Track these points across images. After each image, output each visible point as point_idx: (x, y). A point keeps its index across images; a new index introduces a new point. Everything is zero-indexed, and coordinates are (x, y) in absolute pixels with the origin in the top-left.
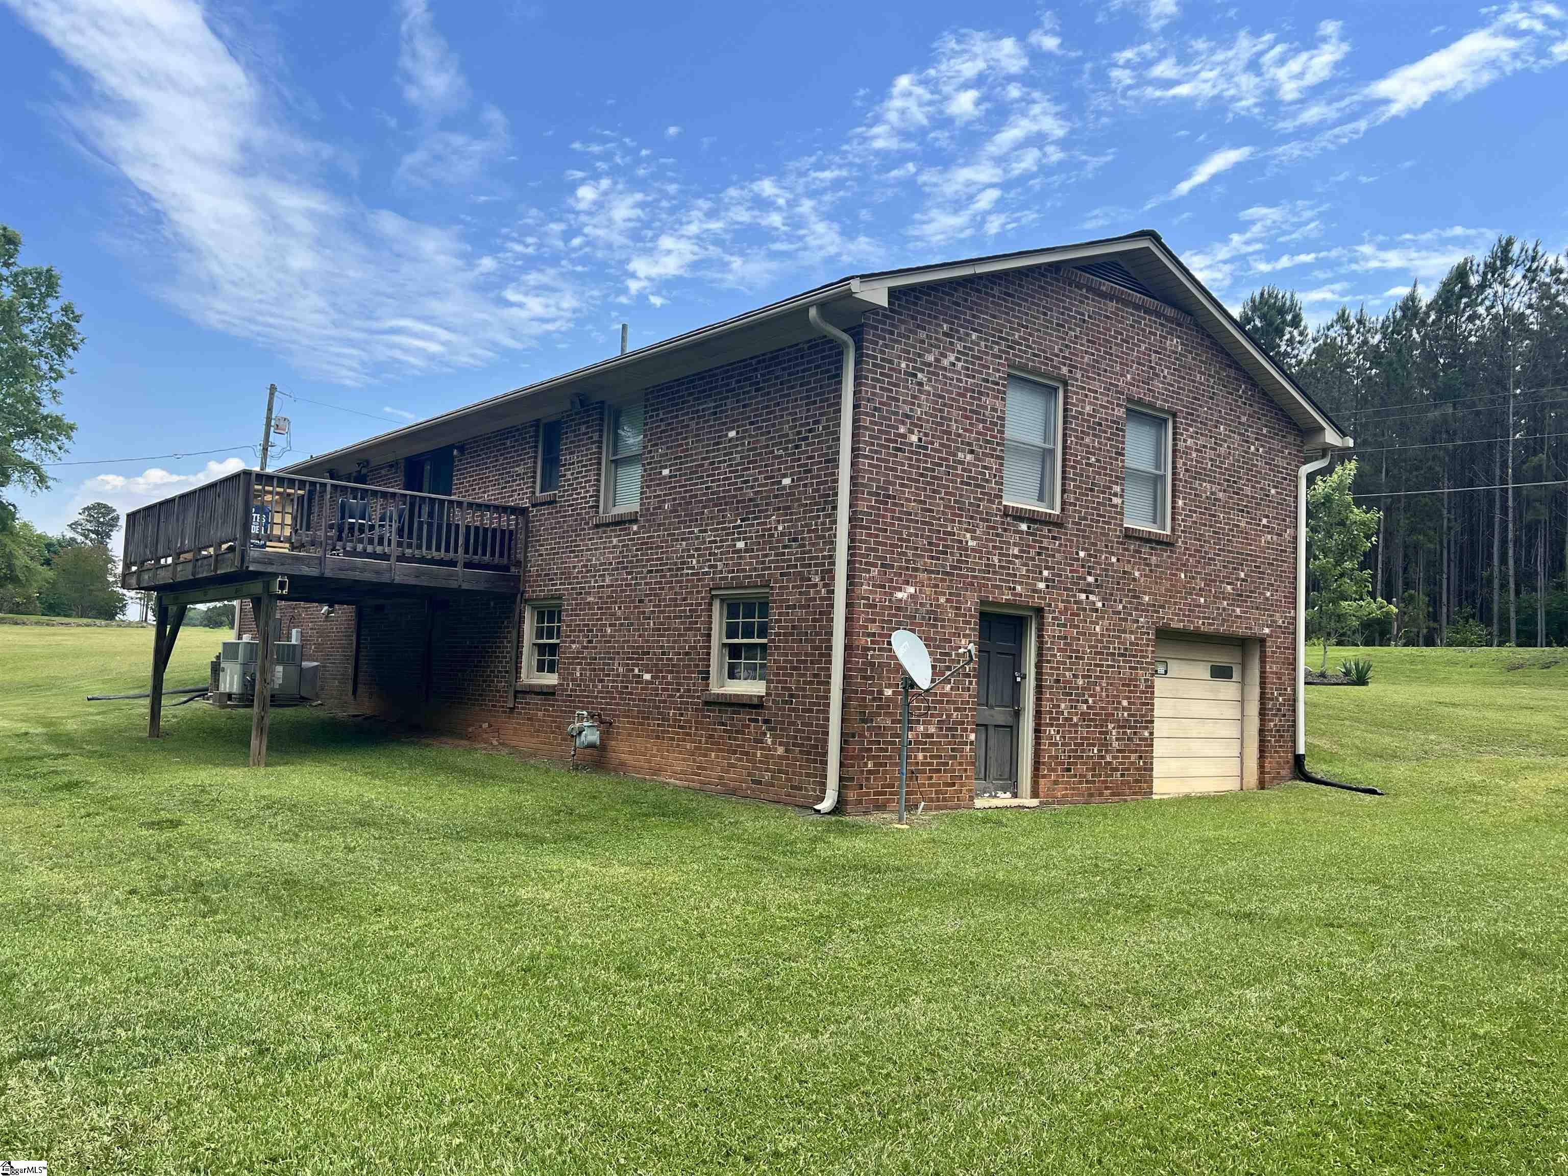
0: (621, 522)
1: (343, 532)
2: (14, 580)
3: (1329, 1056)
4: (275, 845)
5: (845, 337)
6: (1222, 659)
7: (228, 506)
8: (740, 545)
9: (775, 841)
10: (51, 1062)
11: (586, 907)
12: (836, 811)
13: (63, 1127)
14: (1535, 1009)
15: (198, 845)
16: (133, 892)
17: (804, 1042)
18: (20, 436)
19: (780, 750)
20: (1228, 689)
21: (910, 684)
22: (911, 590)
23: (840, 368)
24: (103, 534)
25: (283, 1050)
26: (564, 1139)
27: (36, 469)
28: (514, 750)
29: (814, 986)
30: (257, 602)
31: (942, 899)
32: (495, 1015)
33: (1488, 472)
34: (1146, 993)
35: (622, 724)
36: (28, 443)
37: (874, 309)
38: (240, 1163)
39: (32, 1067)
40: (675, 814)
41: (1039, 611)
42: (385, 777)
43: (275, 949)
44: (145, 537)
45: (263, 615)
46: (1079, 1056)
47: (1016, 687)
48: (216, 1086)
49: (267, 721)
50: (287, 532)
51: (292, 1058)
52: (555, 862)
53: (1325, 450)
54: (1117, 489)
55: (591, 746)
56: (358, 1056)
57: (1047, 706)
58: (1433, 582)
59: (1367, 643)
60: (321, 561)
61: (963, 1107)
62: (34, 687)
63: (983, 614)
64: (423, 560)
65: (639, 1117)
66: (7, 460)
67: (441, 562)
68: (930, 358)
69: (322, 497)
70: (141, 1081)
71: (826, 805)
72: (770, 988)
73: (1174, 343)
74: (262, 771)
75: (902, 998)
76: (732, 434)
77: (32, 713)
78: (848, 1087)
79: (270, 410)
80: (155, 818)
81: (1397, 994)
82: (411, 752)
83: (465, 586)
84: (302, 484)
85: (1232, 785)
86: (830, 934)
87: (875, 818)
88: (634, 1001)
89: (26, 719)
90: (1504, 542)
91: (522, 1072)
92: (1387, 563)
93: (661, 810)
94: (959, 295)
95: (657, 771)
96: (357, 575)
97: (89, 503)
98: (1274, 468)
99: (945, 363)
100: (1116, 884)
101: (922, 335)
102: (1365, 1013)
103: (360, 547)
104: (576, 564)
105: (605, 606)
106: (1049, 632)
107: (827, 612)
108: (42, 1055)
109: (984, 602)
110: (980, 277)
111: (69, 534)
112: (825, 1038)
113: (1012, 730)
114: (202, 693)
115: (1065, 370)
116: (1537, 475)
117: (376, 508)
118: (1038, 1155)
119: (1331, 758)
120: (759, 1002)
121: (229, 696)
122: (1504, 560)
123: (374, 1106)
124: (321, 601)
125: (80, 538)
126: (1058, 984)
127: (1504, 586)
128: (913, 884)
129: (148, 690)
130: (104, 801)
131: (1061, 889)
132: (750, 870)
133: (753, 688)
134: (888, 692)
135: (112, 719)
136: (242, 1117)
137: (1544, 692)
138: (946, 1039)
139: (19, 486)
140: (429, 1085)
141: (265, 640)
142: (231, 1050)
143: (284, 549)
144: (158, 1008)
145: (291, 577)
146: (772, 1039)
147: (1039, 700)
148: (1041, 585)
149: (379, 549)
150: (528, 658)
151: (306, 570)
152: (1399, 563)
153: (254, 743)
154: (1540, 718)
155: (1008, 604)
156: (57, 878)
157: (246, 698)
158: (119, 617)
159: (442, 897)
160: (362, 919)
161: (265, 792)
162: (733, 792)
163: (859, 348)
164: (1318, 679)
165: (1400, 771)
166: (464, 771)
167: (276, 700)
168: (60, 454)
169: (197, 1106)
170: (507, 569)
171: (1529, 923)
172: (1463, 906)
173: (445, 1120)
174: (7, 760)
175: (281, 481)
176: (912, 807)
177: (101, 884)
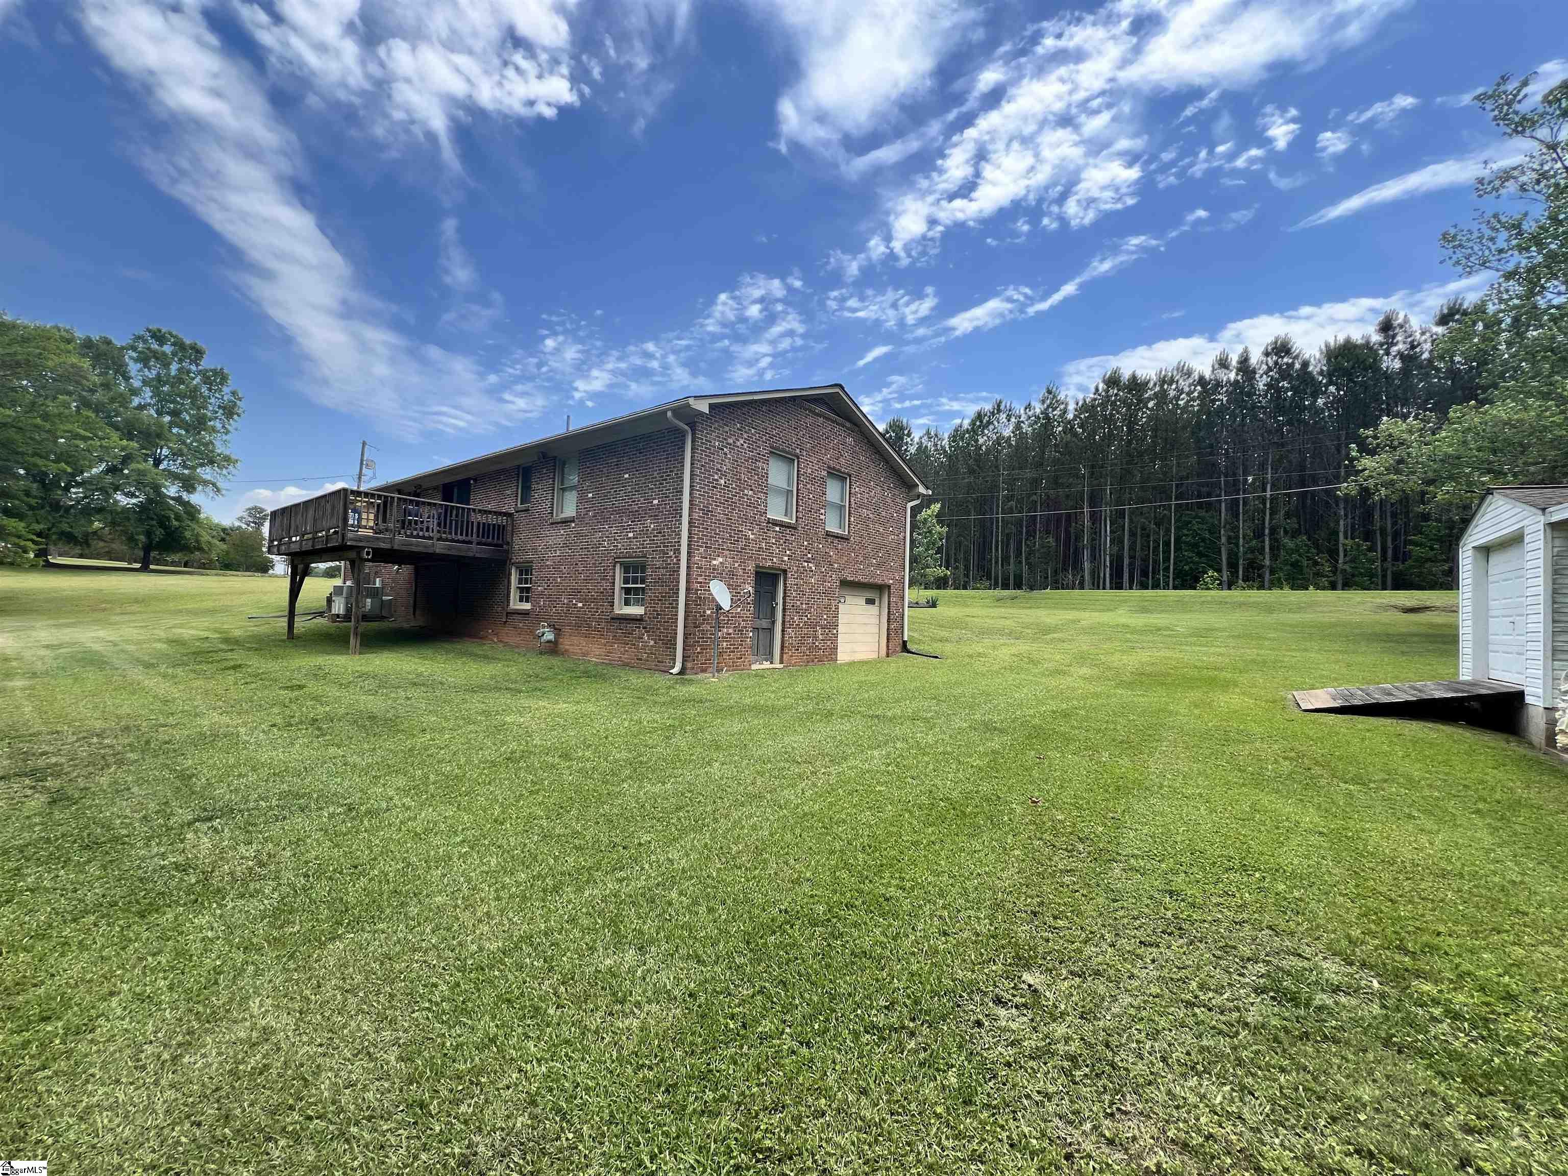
0: (566, 522)
1: (404, 524)
2: (200, 549)
3: (909, 780)
4: (364, 697)
5: (686, 427)
6: (870, 595)
7: (333, 507)
8: (631, 535)
9: (648, 689)
10: (216, 823)
11: (543, 726)
12: (680, 673)
13: (222, 859)
14: (998, 753)
15: (316, 698)
16: (274, 725)
17: (658, 788)
18: (202, 465)
19: (652, 643)
20: (873, 610)
21: (719, 608)
22: (721, 560)
23: (684, 444)
24: (259, 524)
25: (363, 808)
26: (525, 845)
27: (214, 485)
28: (506, 644)
29: (664, 760)
30: (353, 563)
31: (732, 715)
32: (490, 783)
33: (991, 509)
34: (827, 755)
35: (567, 629)
36: (208, 469)
37: (701, 414)
38: (334, 870)
39: (204, 827)
40: (595, 676)
41: (785, 571)
42: (431, 659)
43: (361, 754)
44: (282, 525)
45: (356, 571)
46: (793, 786)
47: (773, 610)
48: (321, 830)
49: (360, 630)
50: (371, 524)
51: (368, 812)
52: (526, 703)
53: (918, 496)
54: (822, 511)
55: (549, 642)
56: (408, 808)
57: (788, 618)
58: (966, 560)
59: (938, 588)
60: (392, 540)
61: (735, 815)
62: (212, 612)
63: (757, 573)
64: (453, 541)
65: (568, 830)
66: (194, 479)
67: (464, 542)
68: (731, 441)
69: (391, 505)
70: (275, 829)
71: (675, 670)
72: (641, 762)
73: (850, 440)
74: (357, 657)
75: (709, 764)
76: (627, 476)
77: (212, 626)
78: (679, 809)
79: (362, 454)
80: (289, 684)
81: (941, 749)
82: (447, 646)
83: (478, 555)
84: (379, 497)
85: (875, 656)
86: (674, 734)
87: (700, 676)
88: (568, 772)
89: (208, 629)
90: (997, 542)
91: (503, 812)
92: (947, 552)
93: (587, 674)
94: (745, 410)
95: (584, 655)
96: (414, 549)
97: (251, 505)
98: (896, 504)
99: (738, 444)
100: (817, 704)
101: (727, 429)
102: (926, 759)
103: (415, 533)
104: (540, 545)
105: (556, 567)
106: (789, 582)
107: (677, 571)
108: (210, 819)
109: (757, 566)
110: (756, 401)
111: (237, 524)
112: (668, 786)
113: (771, 630)
114: (321, 614)
115: (798, 451)
116: (1011, 511)
117: (425, 511)
118: (771, 835)
119: (920, 642)
120: (635, 770)
121: (338, 616)
122: (997, 550)
123: (416, 834)
124: (394, 563)
125: (244, 526)
126: (786, 753)
127: (997, 562)
128: (719, 708)
129: (286, 613)
130: (256, 676)
131: (791, 707)
132: (633, 703)
133: (636, 610)
134: (708, 612)
135: (263, 629)
136: (337, 845)
137: (1011, 611)
138: (730, 783)
139: (203, 494)
140: (449, 821)
141: (358, 583)
142: (331, 809)
143: (370, 533)
144: (287, 789)
145: (373, 549)
146: (640, 787)
147: (784, 615)
148: (786, 558)
149: (426, 534)
150: (514, 595)
151: (383, 545)
152: (952, 552)
153: (352, 641)
154: (1008, 622)
155: (769, 567)
156: (225, 719)
157: (347, 617)
158: (271, 572)
159: (461, 723)
160: (414, 736)
161: (359, 669)
162: (625, 665)
163: (694, 434)
164: (915, 605)
165: (948, 648)
166: (476, 655)
167: (365, 618)
168: (230, 477)
169: (309, 841)
170: (501, 546)
171: (999, 715)
172: (971, 708)
173: (458, 839)
174: (194, 653)
175: (366, 494)
176: (719, 670)
177: (253, 722)
